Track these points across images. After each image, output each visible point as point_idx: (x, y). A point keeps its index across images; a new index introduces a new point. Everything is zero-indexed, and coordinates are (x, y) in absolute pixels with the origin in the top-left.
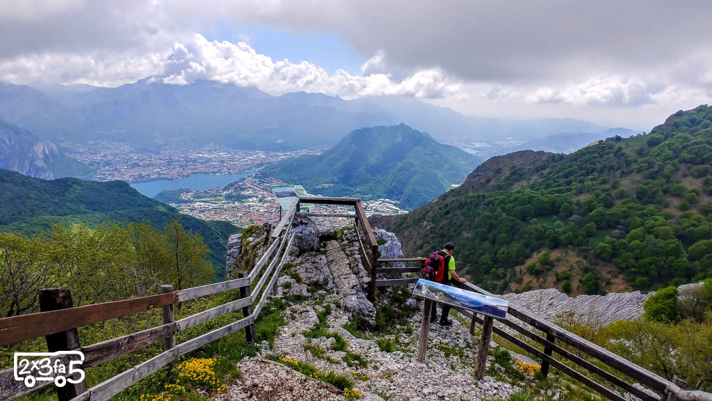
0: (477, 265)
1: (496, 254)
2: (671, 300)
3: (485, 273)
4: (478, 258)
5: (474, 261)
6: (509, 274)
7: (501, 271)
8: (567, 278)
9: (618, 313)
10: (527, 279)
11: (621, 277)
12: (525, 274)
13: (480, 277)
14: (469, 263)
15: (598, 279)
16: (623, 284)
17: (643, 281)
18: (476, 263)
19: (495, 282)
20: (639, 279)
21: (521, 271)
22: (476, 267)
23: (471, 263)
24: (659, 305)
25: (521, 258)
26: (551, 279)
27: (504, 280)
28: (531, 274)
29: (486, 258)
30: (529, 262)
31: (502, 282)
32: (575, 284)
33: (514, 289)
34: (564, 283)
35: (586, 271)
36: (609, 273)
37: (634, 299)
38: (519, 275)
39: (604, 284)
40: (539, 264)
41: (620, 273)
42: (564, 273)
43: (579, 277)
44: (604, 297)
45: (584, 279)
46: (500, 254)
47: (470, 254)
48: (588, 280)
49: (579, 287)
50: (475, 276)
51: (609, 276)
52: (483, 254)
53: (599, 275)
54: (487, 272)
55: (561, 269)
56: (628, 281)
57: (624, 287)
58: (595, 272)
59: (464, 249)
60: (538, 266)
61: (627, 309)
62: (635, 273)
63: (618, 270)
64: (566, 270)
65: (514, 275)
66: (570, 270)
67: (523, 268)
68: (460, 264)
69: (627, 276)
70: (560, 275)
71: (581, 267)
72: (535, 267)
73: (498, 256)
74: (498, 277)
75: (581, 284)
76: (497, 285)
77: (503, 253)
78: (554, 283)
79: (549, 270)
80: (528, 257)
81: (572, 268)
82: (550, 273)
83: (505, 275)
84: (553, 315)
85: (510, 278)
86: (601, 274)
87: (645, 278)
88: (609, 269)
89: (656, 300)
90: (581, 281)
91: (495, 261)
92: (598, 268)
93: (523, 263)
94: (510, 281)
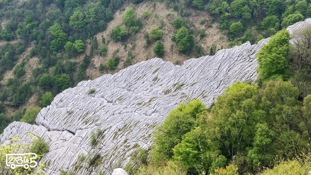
0: (45, 41)
1: (67, 21)
2: (285, 47)
3: (57, 51)
4: (45, 30)
5: (39, 37)
6: (89, 46)
7: (78, 43)
8: (159, 39)
9: (230, 73)
10: (112, 48)
11: (215, 25)
12: (109, 42)
13: (52, 57)
14: (32, 40)
15: (192, 33)
16: (218, 33)
17: (237, 26)
18: (43, 38)
19: (73, 61)
20: (234, 24)
21: (104, 39)
22: (44, 44)
23: (36, 39)
24: (274, 54)
25: (102, 22)
26: (141, 42)
27: (85, 55)
28: (117, 41)
29: (55, 29)
30: (112, 26)
31: (82, 58)
32: (168, 44)
33: (98, 65)
34: (155, 45)
35: (178, 25)
36: (202, 23)
37: (245, 53)
38: (101, 46)
39: (198, 38)
40: (124, 26)
41: (214, 21)
42: (154, 32)
43: (171, 35)
44: (213, 57)
45: (177, 35)
46: (73, 20)
47: (32, 27)
48: (181, 37)
49: (172, 47)
50: (44, 58)
51: (203, 27)
52: (49, 25)
53: (192, 28)
54: (60, 48)
55: (150, 28)
56: (222, 29)
57: (218, 37)
58: (188, 25)
59: (22, 21)
60: (124, 30)
61: (239, 66)
62: (229, 18)
63: (212, 18)
64: (156, 28)
65: (95, 46)
66: (160, 28)
67: (106, 34)
68: (20, 44)
69: (221, 23)
70: (150, 36)
71: (172, 22)
72: (119, 30)
73: (71, 23)
74: (76, 53)
75: (174, 44)
76: (75, 63)
77: (77, 18)
78: (144, 47)
79: (137, 32)
80: (111, 19)
81: (163, 25)
82: (139, 35)
83: (84, 48)
84: (161, 92)
85: (92, 52)
86: (195, 26)
87: (239, 23)
88: (203, 18)
89: (269, 49)
90: (174, 39)
91: (68, 31)
92: (191, 20)
93: (104, 28)
94: (92, 55)
